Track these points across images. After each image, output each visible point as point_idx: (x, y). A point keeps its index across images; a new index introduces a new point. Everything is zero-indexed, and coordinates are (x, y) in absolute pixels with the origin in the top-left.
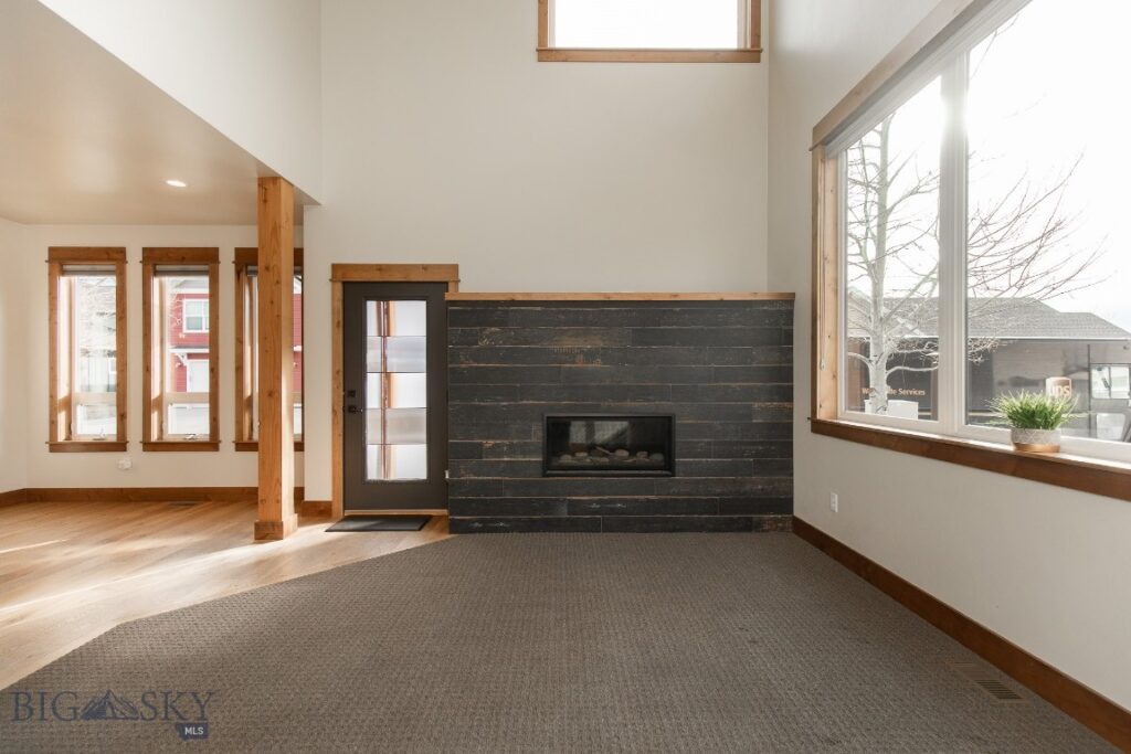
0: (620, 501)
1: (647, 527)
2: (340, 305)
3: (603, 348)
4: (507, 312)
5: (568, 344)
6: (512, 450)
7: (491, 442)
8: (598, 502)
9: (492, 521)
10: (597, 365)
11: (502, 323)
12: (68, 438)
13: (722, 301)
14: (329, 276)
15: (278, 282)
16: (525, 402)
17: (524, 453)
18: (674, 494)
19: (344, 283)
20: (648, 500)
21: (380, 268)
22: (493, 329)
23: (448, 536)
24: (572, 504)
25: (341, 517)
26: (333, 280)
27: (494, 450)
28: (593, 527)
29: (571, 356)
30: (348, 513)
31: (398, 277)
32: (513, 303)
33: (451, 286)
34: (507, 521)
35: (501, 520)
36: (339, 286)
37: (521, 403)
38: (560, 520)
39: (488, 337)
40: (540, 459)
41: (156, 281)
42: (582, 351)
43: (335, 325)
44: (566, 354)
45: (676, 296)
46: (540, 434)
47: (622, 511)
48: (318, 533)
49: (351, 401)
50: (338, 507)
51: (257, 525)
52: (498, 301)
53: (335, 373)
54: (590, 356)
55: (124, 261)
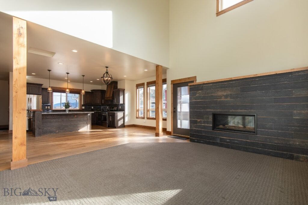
0: (237, 140)
1: (246, 150)
2: (172, 89)
3: (230, 94)
4: (203, 87)
5: (220, 93)
6: (204, 122)
7: (199, 120)
8: (229, 139)
9: (199, 140)
10: (229, 99)
11: (202, 89)
12: (138, 116)
13: (277, 74)
14: (171, 83)
15: (159, 86)
16: (208, 110)
17: (208, 124)
18: (256, 141)
19: (173, 84)
20: (247, 142)
21: (180, 80)
22: (199, 91)
23: (189, 142)
24: (221, 139)
25: (173, 135)
26: (171, 84)
27: (200, 122)
28: (227, 146)
29: (220, 97)
30: (174, 134)
31: (183, 81)
32: (204, 84)
33: (194, 82)
34: (204, 141)
35: (202, 140)
36: (172, 85)
37: (206, 110)
38: (218, 143)
39: (198, 93)
40: (212, 125)
41: (148, 88)
42: (223, 95)
43: (172, 94)
44: (219, 96)
45: (256, 75)
46: (212, 119)
47: (237, 143)
48: (166, 137)
49: (175, 110)
50: (172, 133)
51: (156, 133)
52: (201, 84)
53: (172, 104)
54: (226, 96)
55: (144, 85)
